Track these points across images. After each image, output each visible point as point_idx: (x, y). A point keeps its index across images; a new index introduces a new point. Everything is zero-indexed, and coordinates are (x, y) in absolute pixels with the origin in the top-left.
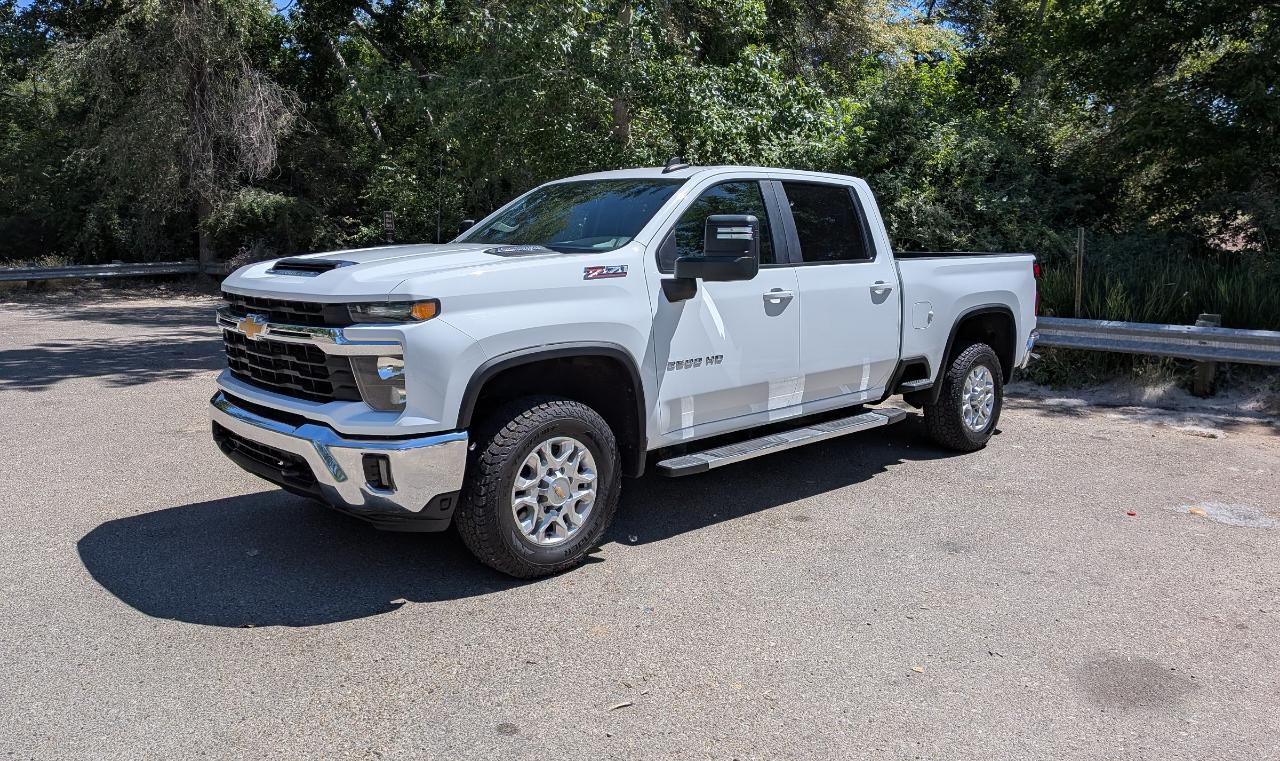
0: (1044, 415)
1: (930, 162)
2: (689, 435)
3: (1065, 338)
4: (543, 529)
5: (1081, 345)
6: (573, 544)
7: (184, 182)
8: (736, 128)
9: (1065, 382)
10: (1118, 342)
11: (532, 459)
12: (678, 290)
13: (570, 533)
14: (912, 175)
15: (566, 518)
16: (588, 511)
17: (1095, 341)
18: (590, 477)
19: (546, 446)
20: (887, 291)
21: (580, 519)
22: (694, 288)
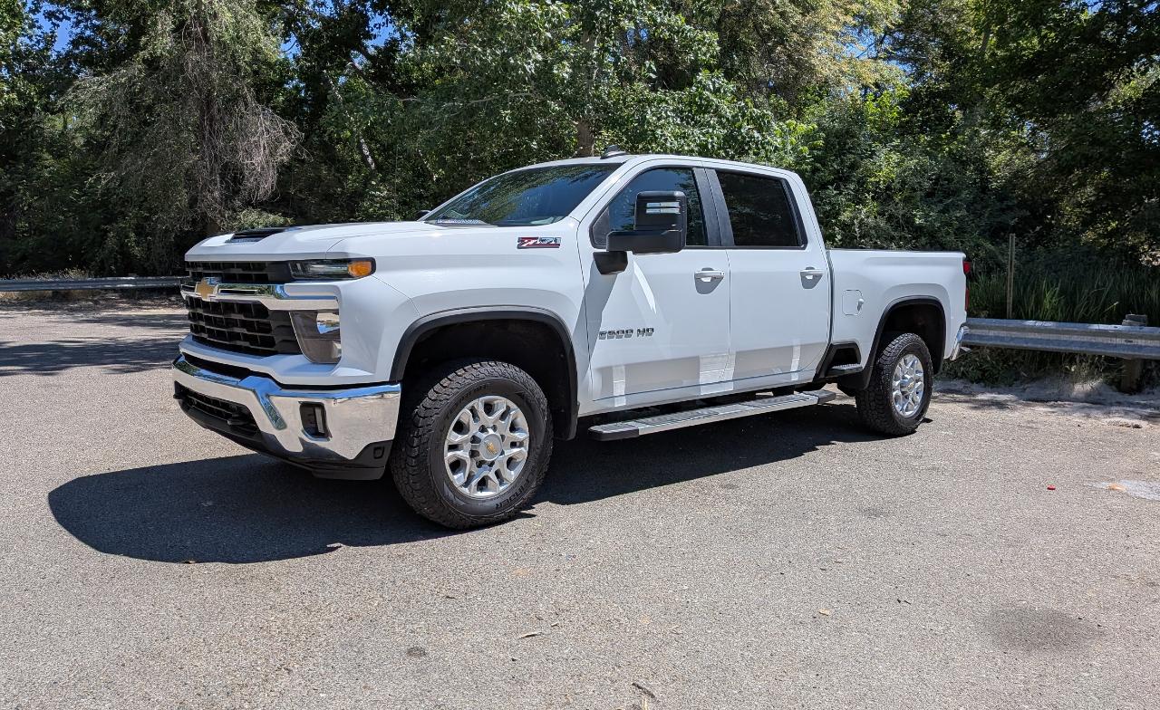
0: (975, 408)
1: (872, 179)
2: (620, 404)
3: (997, 338)
4: (475, 482)
5: (1012, 344)
6: (504, 499)
7: (193, 202)
8: (689, 145)
9: (997, 379)
10: (1048, 341)
11: (464, 415)
12: (610, 263)
13: (502, 488)
14: (856, 191)
15: (498, 474)
16: (520, 468)
17: (1027, 341)
18: (522, 436)
19: (479, 404)
20: (817, 277)
21: (512, 475)
22: (625, 262)
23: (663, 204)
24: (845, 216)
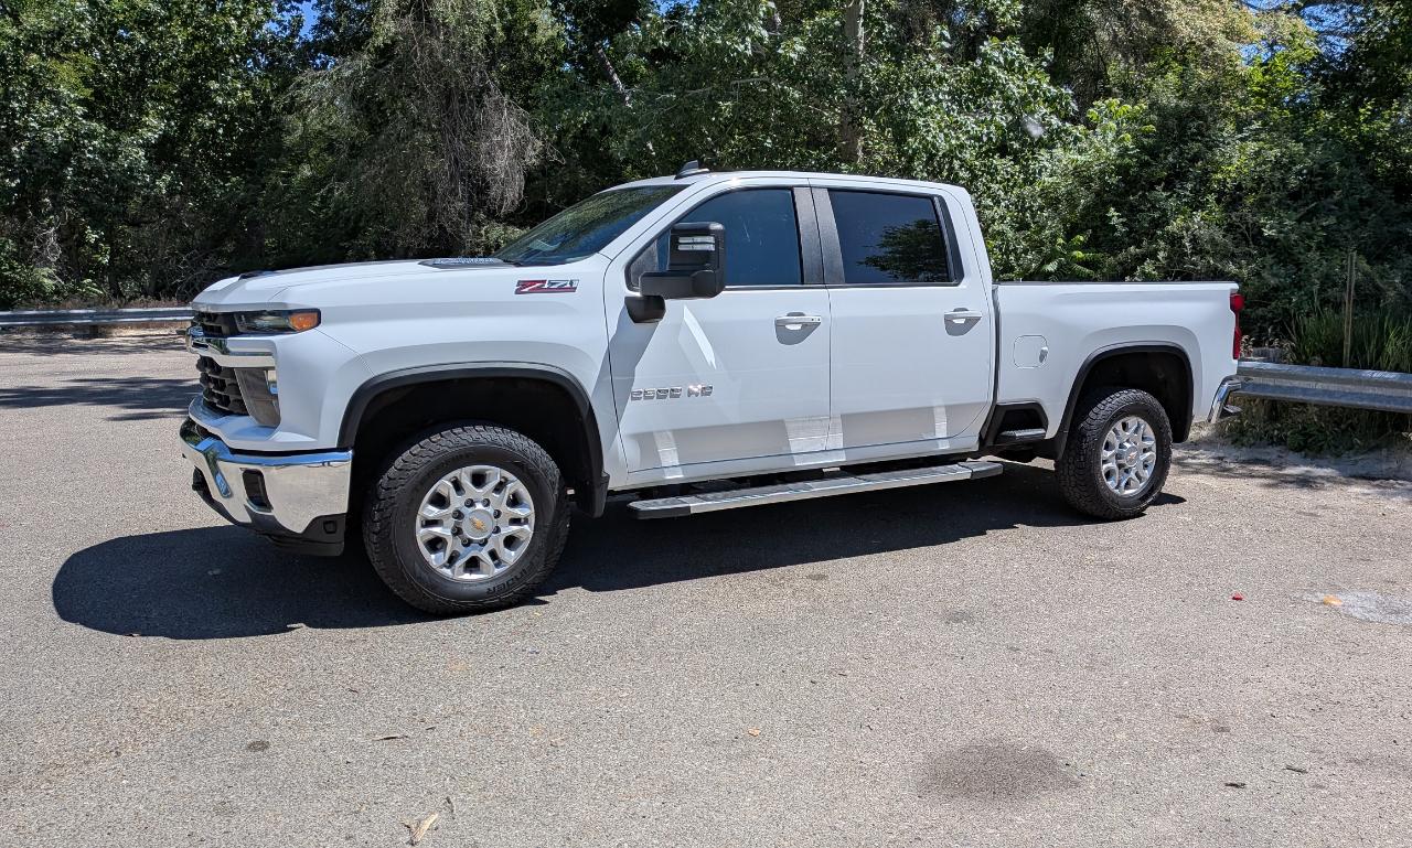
0: (1269, 486)
1: (1219, 176)
2: (675, 476)
3: (1325, 392)
4: (460, 563)
5: (1343, 401)
6: (500, 582)
10: (1390, 399)
11: (444, 485)
12: (646, 310)
13: (497, 571)
14: (1195, 191)
15: (493, 555)
16: (523, 549)
17: (1361, 396)
18: (527, 511)
19: (464, 474)
20: (972, 322)
21: (511, 557)
22: (662, 308)
23: (699, 239)
24: (1175, 226)
